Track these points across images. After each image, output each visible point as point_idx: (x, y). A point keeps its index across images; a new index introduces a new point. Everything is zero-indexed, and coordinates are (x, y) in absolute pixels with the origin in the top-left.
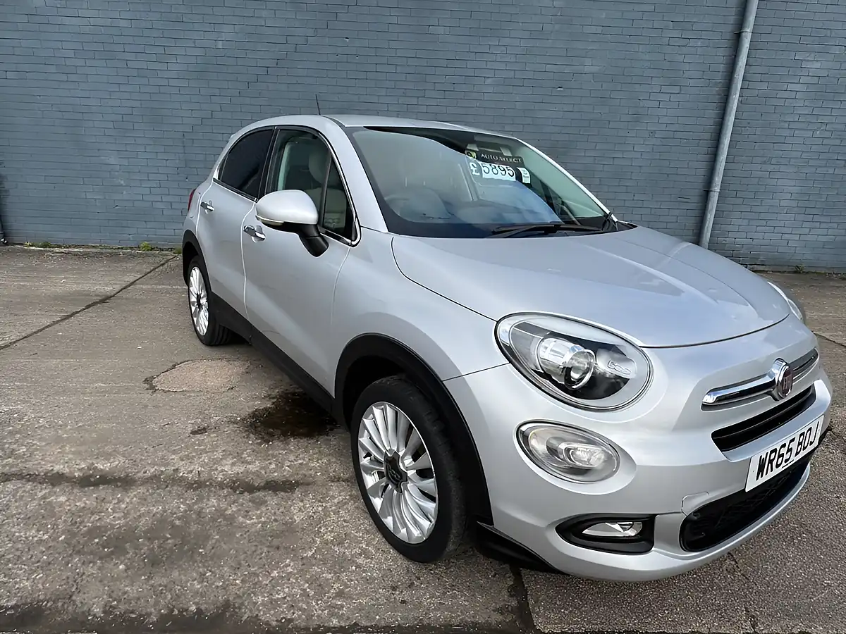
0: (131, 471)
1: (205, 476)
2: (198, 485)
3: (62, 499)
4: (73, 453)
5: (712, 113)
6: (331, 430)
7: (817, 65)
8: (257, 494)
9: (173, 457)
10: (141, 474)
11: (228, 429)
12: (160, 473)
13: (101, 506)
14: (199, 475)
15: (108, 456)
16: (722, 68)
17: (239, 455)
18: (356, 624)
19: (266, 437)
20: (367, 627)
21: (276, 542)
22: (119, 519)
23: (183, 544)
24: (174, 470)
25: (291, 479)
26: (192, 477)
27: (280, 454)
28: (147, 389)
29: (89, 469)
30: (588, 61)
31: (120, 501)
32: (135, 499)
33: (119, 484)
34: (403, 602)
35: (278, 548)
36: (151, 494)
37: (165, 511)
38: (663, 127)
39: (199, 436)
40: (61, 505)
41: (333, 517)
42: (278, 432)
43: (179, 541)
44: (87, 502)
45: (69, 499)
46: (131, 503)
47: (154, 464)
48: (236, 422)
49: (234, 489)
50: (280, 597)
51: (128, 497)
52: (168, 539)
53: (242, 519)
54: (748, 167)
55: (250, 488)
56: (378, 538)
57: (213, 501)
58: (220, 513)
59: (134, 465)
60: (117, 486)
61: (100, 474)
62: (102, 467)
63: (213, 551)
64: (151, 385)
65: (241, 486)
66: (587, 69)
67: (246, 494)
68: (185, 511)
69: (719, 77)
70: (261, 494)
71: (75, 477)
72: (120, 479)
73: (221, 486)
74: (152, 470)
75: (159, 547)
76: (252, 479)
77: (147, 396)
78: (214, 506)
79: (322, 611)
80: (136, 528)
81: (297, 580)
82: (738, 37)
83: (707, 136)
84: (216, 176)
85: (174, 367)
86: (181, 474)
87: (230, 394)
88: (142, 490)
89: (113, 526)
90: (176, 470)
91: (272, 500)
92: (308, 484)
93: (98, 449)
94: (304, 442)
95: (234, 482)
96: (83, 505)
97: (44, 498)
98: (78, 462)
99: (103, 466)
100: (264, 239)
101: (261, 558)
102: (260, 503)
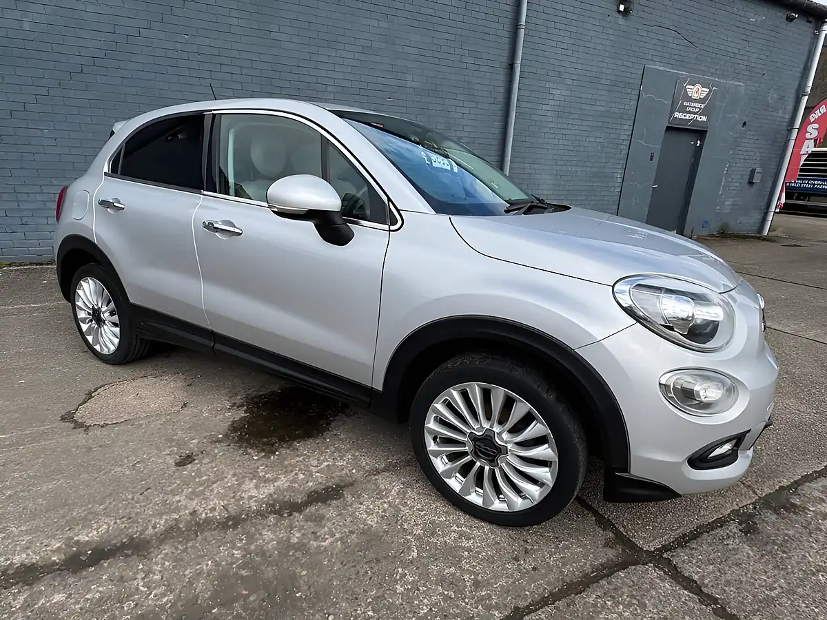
0: (135, 531)
1: (233, 509)
2: (233, 522)
3: (59, 597)
4: (27, 532)
5: (498, 124)
6: (328, 424)
7: (558, 92)
8: (307, 511)
9: (177, 498)
10: (150, 531)
11: (218, 450)
12: (174, 523)
13: (125, 588)
14: (227, 510)
15: (86, 522)
16: (502, 90)
17: (254, 475)
18: (517, 608)
19: (267, 449)
20: (527, 607)
21: (371, 555)
22: (164, 595)
23: (271, 596)
24: (191, 514)
25: (330, 484)
26: (220, 514)
27: (297, 462)
28: (74, 428)
29: (68, 546)
30: (409, 78)
31: (148, 573)
32: (167, 563)
33: (129, 552)
34: (534, 569)
35: (378, 561)
36: (186, 550)
37: (217, 564)
38: (467, 134)
39: (189, 466)
40: (62, 606)
41: (405, 510)
42: (275, 440)
43: (264, 594)
44: (101, 589)
45: (71, 594)
46: (165, 570)
47: (160, 514)
48: (219, 441)
49: (279, 513)
50: (426, 611)
51: (157, 564)
52: (248, 596)
53: (315, 543)
54: (522, 165)
55: (295, 507)
56: (462, 517)
57: (268, 535)
58: (285, 546)
59: (132, 522)
60: (127, 556)
61: (88, 547)
62: (87, 539)
63: (312, 590)
64: (76, 422)
65: (284, 508)
66: (409, 84)
67: (296, 514)
68: (244, 556)
69: (501, 98)
70: (311, 509)
71: (54, 563)
72: (124, 546)
73: (261, 514)
74: (162, 523)
75: (245, 609)
76: (290, 496)
77: (80, 437)
78: (273, 540)
79: (477, 608)
80: (196, 598)
81: (426, 587)
82: (511, 66)
83: (496, 142)
84: (106, 170)
85: (90, 396)
86: (204, 515)
87: (186, 411)
88: (167, 549)
89: (162, 607)
90: (194, 513)
91: (330, 511)
92: (352, 484)
93: (64, 517)
94: (310, 443)
95: (273, 505)
96: (98, 595)
97: (26, 606)
98: (46, 542)
99: (88, 536)
100: (240, 234)
101: (371, 578)
102: (319, 520)
